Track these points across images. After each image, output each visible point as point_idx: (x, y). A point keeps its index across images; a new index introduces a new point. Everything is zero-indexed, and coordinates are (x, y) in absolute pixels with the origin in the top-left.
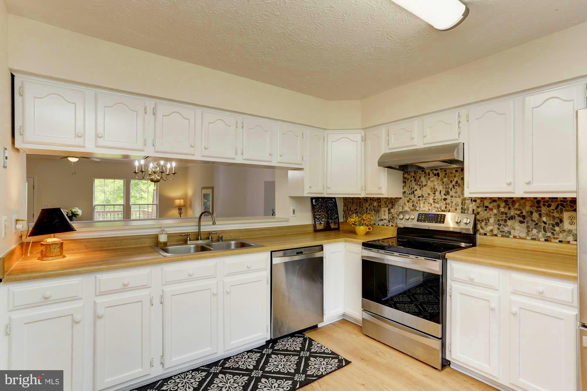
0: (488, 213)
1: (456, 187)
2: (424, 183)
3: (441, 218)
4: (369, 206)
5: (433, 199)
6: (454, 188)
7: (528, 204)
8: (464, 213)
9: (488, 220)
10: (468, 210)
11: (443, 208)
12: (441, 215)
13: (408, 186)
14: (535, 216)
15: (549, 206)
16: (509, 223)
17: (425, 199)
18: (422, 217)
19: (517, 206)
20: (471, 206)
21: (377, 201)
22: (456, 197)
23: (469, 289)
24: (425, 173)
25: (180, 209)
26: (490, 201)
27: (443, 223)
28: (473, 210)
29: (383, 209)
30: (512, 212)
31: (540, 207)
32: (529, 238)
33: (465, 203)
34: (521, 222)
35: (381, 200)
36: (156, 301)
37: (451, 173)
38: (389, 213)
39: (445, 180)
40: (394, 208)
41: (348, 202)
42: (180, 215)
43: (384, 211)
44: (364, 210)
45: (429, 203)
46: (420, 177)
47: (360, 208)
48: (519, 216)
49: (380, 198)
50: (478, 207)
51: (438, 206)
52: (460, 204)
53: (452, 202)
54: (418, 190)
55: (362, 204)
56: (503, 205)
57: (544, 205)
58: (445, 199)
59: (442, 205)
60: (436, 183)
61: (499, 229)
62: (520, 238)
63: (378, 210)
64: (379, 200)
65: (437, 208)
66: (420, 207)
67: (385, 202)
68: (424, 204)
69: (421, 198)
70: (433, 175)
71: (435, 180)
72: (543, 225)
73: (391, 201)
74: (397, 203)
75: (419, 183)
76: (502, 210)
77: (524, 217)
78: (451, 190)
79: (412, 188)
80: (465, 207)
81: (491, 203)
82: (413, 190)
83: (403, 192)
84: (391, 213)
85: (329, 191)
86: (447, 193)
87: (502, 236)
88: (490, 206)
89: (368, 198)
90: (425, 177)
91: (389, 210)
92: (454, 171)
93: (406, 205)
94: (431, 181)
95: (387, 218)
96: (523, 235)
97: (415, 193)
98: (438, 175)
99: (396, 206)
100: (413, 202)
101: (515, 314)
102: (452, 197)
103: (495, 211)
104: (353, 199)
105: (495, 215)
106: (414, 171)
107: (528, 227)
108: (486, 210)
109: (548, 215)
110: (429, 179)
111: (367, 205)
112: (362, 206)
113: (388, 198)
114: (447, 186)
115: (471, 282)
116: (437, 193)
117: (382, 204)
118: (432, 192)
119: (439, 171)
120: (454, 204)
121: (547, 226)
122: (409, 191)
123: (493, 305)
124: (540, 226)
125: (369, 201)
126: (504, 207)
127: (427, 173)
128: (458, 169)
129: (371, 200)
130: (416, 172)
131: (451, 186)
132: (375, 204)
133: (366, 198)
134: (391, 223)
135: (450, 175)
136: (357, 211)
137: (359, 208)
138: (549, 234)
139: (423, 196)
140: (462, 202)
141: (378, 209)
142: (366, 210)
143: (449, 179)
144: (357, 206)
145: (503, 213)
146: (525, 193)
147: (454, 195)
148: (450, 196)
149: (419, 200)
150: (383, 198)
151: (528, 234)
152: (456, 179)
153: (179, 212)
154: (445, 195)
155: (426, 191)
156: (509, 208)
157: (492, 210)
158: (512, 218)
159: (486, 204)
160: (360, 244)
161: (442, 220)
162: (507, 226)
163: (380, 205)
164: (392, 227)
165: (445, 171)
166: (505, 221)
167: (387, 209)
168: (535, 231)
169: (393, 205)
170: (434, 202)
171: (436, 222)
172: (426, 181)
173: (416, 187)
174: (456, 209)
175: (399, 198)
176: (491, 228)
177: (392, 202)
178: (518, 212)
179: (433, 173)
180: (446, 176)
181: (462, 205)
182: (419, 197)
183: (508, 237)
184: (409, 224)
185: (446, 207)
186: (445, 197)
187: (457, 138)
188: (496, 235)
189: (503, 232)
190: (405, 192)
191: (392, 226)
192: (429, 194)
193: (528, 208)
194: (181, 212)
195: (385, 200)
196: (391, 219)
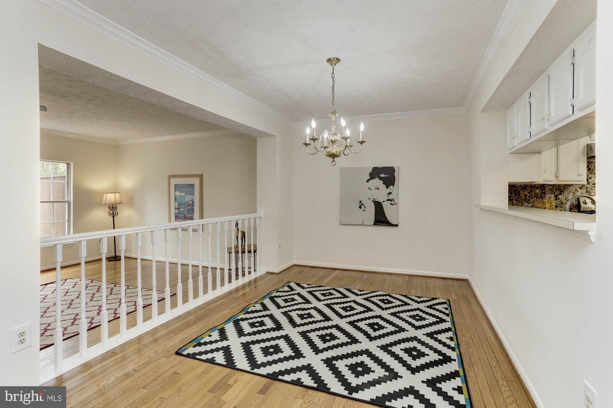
4: (529, 193)
21: (539, 188)
25: (113, 208)
29: (547, 196)
35: (546, 188)
38: (556, 199)
40: (562, 194)
42: (113, 217)
43: (550, 198)
44: (521, 197)
47: (516, 195)
49: (544, 184)
54: (592, 178)
55: (519, 192)
63: (542, 196)
64: (542, 187)
73: (558, 189)
74: (567, 190)
75: (593, 172)
84: (559, 199)
89: (528, 185)
91: (556, 196)
97: (589, 180)
99: (565, 192)
111: (526, 193)
112: (518, 194)
113: (555, 185)
117: (547, 191)
129: (531, 187)
132: (538, 191)
133: (524, 185)
134: (558, 208)
137: (514, 196)
141: (540, 196)
142: (524, 197)
149: (593, 187)
150: (548, 185)
153: (112, 212)
163: (544, 192)
167: (553, 196)
169: (561, 191)
177: (560, 189)
182: (593, 184)
194: (115, 212)
195: (551, 187)
196: (558, 204)
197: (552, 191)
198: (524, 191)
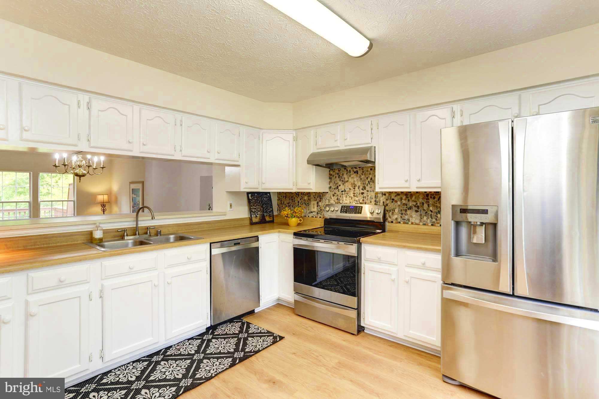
0: (394, 204)
1: (371, 183)
2: (346, 179)
3: (359, 209)
4: (301, 200)
5: (353, 193)
6: (369, 184)
7: (421, 197)
8: (377, 205)
9: (394, 210)
10: (380, 202)
11: (361, 201)
12: (359, 207)
13: (333, 181)
14: (426, 206)
15: (434, 198)
16: (409, 212)
17: (347, 194)
18: (344, 209)
19: (413, 198)
20: (381, 199)
21: (307, 195)
22: (371, 191)
23: (376, 266)
24: (347, 171)
25: (103, 205)
26: (395, 195)
27: (361, 213)
28: (384, 202)
29: (312, 203)
30: (411, 204)
31: (428, 199)
32: (421, 224)
33: (378, 197)
34: (417, 211)
35: (311, 194)
36: (96, 296)
37: (367, 171)
38: (317, 206)
39: (363, 177)
40: (322, 201)
41: (282, 196)
42: (104, 212)
43: (314, 205)
44: (296, 203)
45: (350, 197)
46: (343, 174)
47: (292, 202)
48: (415, 206)
49: (310, 192)
50: (387, 200)
51: (357, 199)
52: (374, 197)
53: (368, 196)
54: (342, 185)
55: (294, 198)
56: (404, 197)
57: (431, 197)
58: (363, 193)
59: (360, 198)
60: (355, 179)
61: (401, 217)
62: (416, 224)
64: (309, 194)
65: (357, 201)
66: (343, 200)
67: (314, 196)
68: (346, 197)
69: (343, 193)
70: (353, 173)
71: (355, 177)
72: (430, 213)
74: (324, 197)
75: (342, 180)
76: (404, 202)
77: (418, 207)
78: (367, 186)
79: (336, 183)
80: (378, 200)
81: (396, 196)
82: (337, 185)
83: (329, 187)
84: (319, 206)
85: (264, 186)
86: (364, 188)
87: (404, 223)
88: (396, 199)
89: (299, 192)
90: (346, 174)
91: (318, 203)
92: (369, 170)
93: (332, 199)
94: (352, 178)
95: (316, 210)
96: (417, 222)
97: (339, 188)
98: (357, 172)
99: (323, 199)
100: (337, 195)
101: (407, 282)
102: (368, 191)
103: (399, 203)
104: (286, 193)
105: (399, 206)
106: (338, 169)
107: (421, 215)
108: (392, 202)
109: (433, 205)
110: (350, 176)
111: (299, 199)
112: (294, 200)
113: (317, 192)
114: (364, 183)
115: (379, 261)
116: (357, 188)
117: (312, 198)
118: (352, 187)
119: (358, 169)
120: (369, 197)
121: (433, 214)
122: (334, 187)
123: (393, 277)
124: (429, 214)
125: (300, 195)
126: (405, 200)
127: (348, 171)
128: (372, 168)
129: (302, 194)
130: (340, 169)
131: (367, 182)
132: (306, 198)
133: (297, 192)
134: (319, 215)
135: (367, 173)
136: (290, 205)
137: (291, 202)
138: (434, 220)
139: (345, 191)
140: (375, 196)
141: (308, 203)
142: (298, 204)
143: (366, 176)
144: (290, 200)
145: (404, 204)
146: (417, 188)
147: (369, 189)
148: (366, 191)
149: (342, 194)
150: (313, 192)
151: (421, 221)
152: (371, 176)
154: (362, 189)
155: (348, 186)
156: (409, 200)
157: (396, 202)
158: (410, 208)
159: (393, 197)
160: (291, 234)
161: (360, 211)
162: (407, 214)
163: (310, 199)
164: (321, 219)
165: (363, 169)
166: (406, 210)
167: (315, 202)
168: (425, 218)
169: (321, 198)
170: (354, 195)
171: (355, 213)
172: (348, 177)
173: (340, 183)
174: (371, 202)
175: (326, 192)
176: (396, 216)
177: (320, 196)
178: (415, 204)
179: (353, 171)
180: (364, 173)
181: (375, 198)
182: (342, 191)
183: (408, 224)
184: (334, 216)
185: (363, 200)
186: (362, 191)
187: (370, 142)
188: (400, 223)
189: (405, 219)
190: (331, 187)
191: (320, 217)
192: (350, 189)
193: (421, 200)
194: (104, 208)
195: (314, 194)
196: (319, 211)
197: (315, 198)
198: (297, 198)
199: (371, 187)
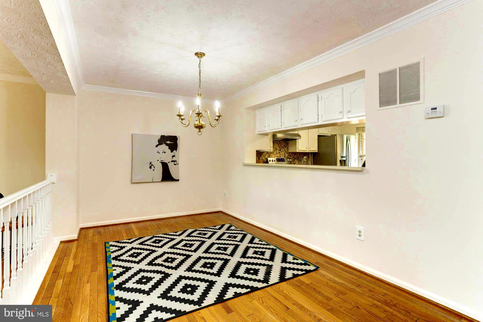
11: (279, 156)
18: (277, 160)
20: (286, 155)
28: (287, 157)
34: (297, 160)
37: (281, 143)
39: (280, 145)
51: (277, 155)
58: (280, 153)
59: (279, 154)
68: (273, 154)
86: (280, 150)
88: (291, 155)
102: (281, 152)
107: (299, 161)
131: (281, 148)
145: (294, 157)
154: (279, 151)
156: (295, 156)
159: (290, 154)
166: (294, 160)
170: (276, 154)
179: (276, 142)
185: (280, 156)
186: (280, 152)
199: (283, 150)
